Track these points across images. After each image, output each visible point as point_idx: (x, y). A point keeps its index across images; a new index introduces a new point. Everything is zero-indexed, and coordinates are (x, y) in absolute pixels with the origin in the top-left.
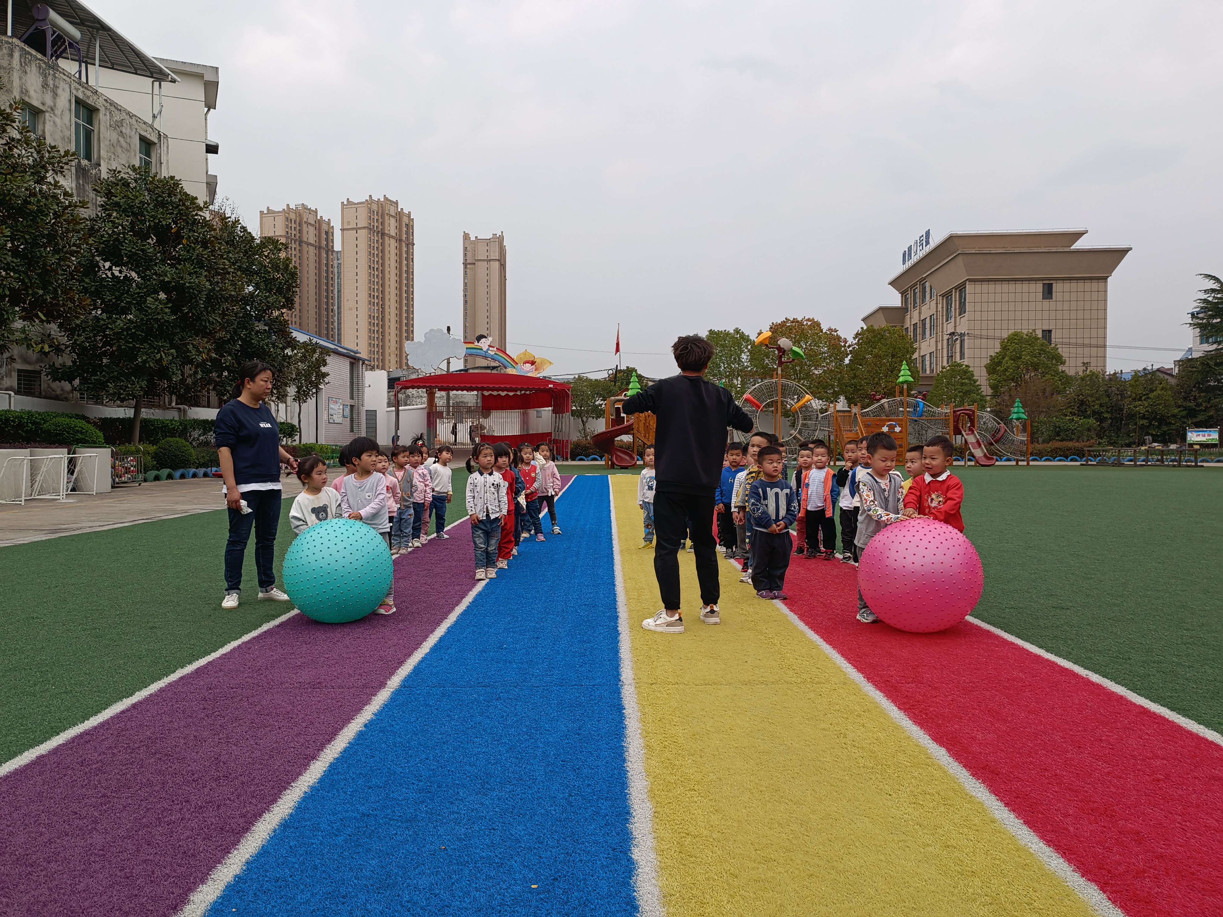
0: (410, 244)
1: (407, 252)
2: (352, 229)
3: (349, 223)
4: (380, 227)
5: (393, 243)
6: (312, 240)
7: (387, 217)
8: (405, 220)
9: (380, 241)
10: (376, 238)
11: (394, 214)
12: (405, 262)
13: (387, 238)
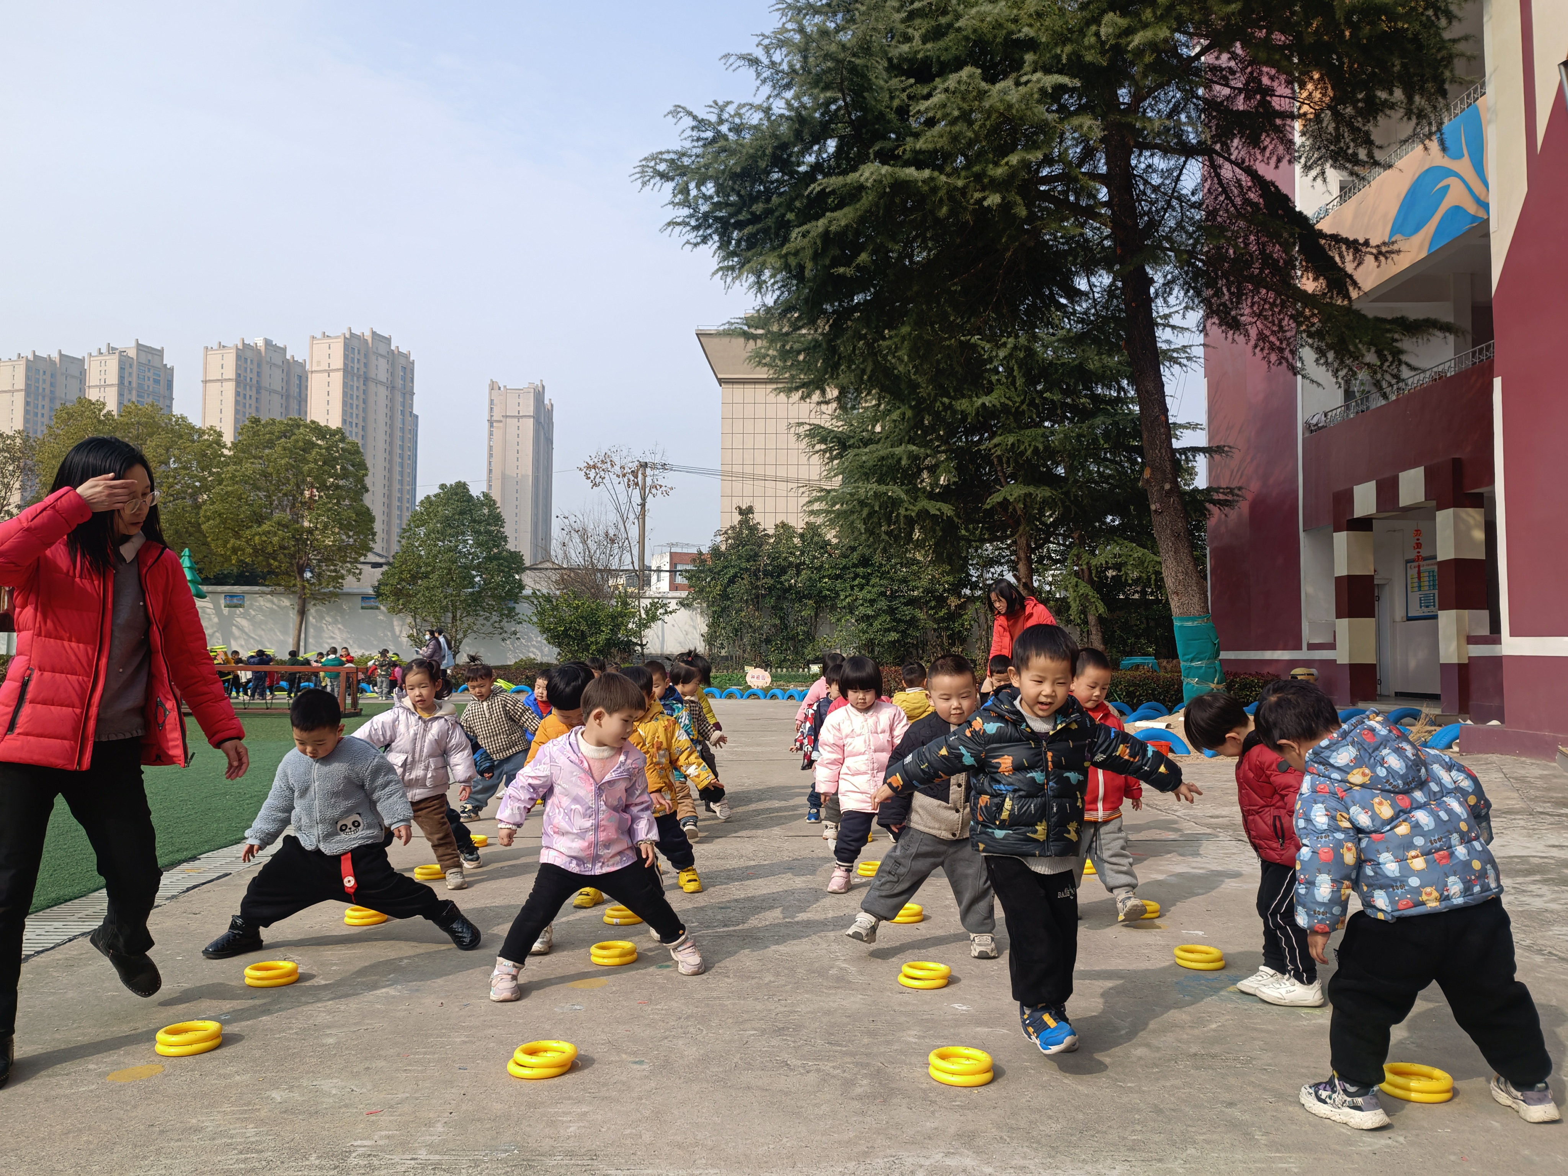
0: (409, 394)
1: (403, 404)
2: (325, 371)
3: (319, 363)
4: (363, 369)
5: (383, 392)
6: (277, 385)
7: (373, 358)
8: (402, 361)
9: (362, 387)
10: (356, 384)
11: (384, 353)
12: (399, 416)
13: (372, 385)
